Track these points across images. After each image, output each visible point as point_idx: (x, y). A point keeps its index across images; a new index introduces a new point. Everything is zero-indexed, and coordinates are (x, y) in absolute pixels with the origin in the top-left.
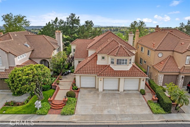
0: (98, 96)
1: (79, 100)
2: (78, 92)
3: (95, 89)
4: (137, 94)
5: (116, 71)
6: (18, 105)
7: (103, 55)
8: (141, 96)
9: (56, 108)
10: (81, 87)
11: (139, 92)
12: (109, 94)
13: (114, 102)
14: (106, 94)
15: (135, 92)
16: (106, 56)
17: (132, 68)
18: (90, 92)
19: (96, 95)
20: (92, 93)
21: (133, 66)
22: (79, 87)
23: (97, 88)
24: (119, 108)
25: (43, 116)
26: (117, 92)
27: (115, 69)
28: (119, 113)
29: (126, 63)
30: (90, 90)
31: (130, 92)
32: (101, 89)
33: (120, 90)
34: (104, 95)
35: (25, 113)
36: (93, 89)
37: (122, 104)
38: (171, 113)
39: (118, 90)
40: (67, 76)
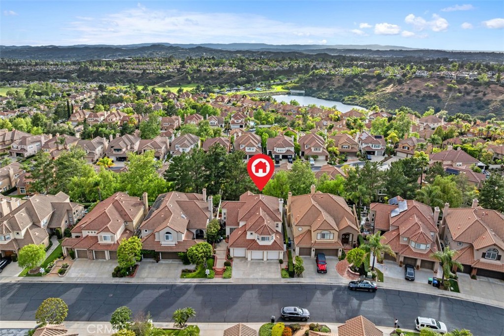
0: (247, 265)
1: (234, 268)
2: (232, 261)
3: (244, 258)
4: (276, 263)
5: (261, 246)
6: (191, 272)
7: (252, 232)
8: (279, 264)
9: (218, 273)
10: (235, 256)
11: (278, 261)
12: (256, 263)
13: (258, 269)
14: (253, 263)
15: (275, 261)
16: (253, 232)
17: (273, 243)
18: (241, 260)
19: (245, 264)
20: (243, 262)
21: (275, 241)
22: (232, 257)
23: (246, 257)
24: (260, 274)
25: (211, 279)
26: (262, 261)
27: (260, 244)
28: (260, 277)
29: (269, 240)
30: (240, 259)
31: (272, 261)
32: (249, 259)
33: (264, 260)
34: (252, 264)
35: (199, 277)
36: (244, 259)
37: (263, 271)
38: (294, 277)
39: (263, 260)
40: (220, 244)
